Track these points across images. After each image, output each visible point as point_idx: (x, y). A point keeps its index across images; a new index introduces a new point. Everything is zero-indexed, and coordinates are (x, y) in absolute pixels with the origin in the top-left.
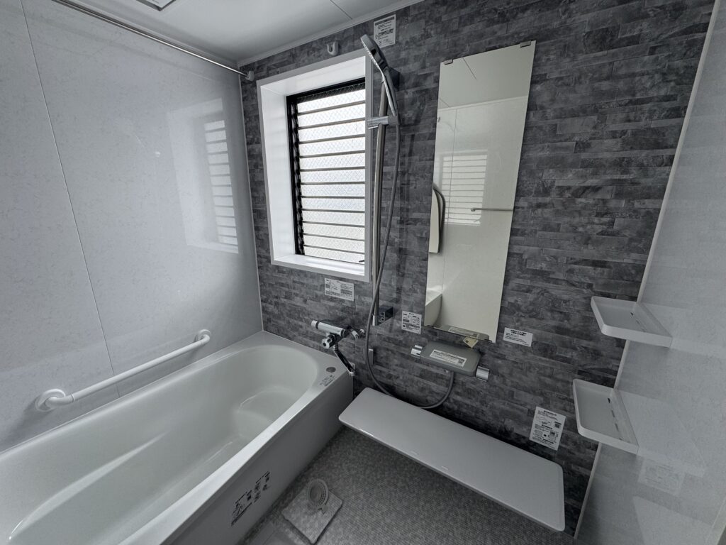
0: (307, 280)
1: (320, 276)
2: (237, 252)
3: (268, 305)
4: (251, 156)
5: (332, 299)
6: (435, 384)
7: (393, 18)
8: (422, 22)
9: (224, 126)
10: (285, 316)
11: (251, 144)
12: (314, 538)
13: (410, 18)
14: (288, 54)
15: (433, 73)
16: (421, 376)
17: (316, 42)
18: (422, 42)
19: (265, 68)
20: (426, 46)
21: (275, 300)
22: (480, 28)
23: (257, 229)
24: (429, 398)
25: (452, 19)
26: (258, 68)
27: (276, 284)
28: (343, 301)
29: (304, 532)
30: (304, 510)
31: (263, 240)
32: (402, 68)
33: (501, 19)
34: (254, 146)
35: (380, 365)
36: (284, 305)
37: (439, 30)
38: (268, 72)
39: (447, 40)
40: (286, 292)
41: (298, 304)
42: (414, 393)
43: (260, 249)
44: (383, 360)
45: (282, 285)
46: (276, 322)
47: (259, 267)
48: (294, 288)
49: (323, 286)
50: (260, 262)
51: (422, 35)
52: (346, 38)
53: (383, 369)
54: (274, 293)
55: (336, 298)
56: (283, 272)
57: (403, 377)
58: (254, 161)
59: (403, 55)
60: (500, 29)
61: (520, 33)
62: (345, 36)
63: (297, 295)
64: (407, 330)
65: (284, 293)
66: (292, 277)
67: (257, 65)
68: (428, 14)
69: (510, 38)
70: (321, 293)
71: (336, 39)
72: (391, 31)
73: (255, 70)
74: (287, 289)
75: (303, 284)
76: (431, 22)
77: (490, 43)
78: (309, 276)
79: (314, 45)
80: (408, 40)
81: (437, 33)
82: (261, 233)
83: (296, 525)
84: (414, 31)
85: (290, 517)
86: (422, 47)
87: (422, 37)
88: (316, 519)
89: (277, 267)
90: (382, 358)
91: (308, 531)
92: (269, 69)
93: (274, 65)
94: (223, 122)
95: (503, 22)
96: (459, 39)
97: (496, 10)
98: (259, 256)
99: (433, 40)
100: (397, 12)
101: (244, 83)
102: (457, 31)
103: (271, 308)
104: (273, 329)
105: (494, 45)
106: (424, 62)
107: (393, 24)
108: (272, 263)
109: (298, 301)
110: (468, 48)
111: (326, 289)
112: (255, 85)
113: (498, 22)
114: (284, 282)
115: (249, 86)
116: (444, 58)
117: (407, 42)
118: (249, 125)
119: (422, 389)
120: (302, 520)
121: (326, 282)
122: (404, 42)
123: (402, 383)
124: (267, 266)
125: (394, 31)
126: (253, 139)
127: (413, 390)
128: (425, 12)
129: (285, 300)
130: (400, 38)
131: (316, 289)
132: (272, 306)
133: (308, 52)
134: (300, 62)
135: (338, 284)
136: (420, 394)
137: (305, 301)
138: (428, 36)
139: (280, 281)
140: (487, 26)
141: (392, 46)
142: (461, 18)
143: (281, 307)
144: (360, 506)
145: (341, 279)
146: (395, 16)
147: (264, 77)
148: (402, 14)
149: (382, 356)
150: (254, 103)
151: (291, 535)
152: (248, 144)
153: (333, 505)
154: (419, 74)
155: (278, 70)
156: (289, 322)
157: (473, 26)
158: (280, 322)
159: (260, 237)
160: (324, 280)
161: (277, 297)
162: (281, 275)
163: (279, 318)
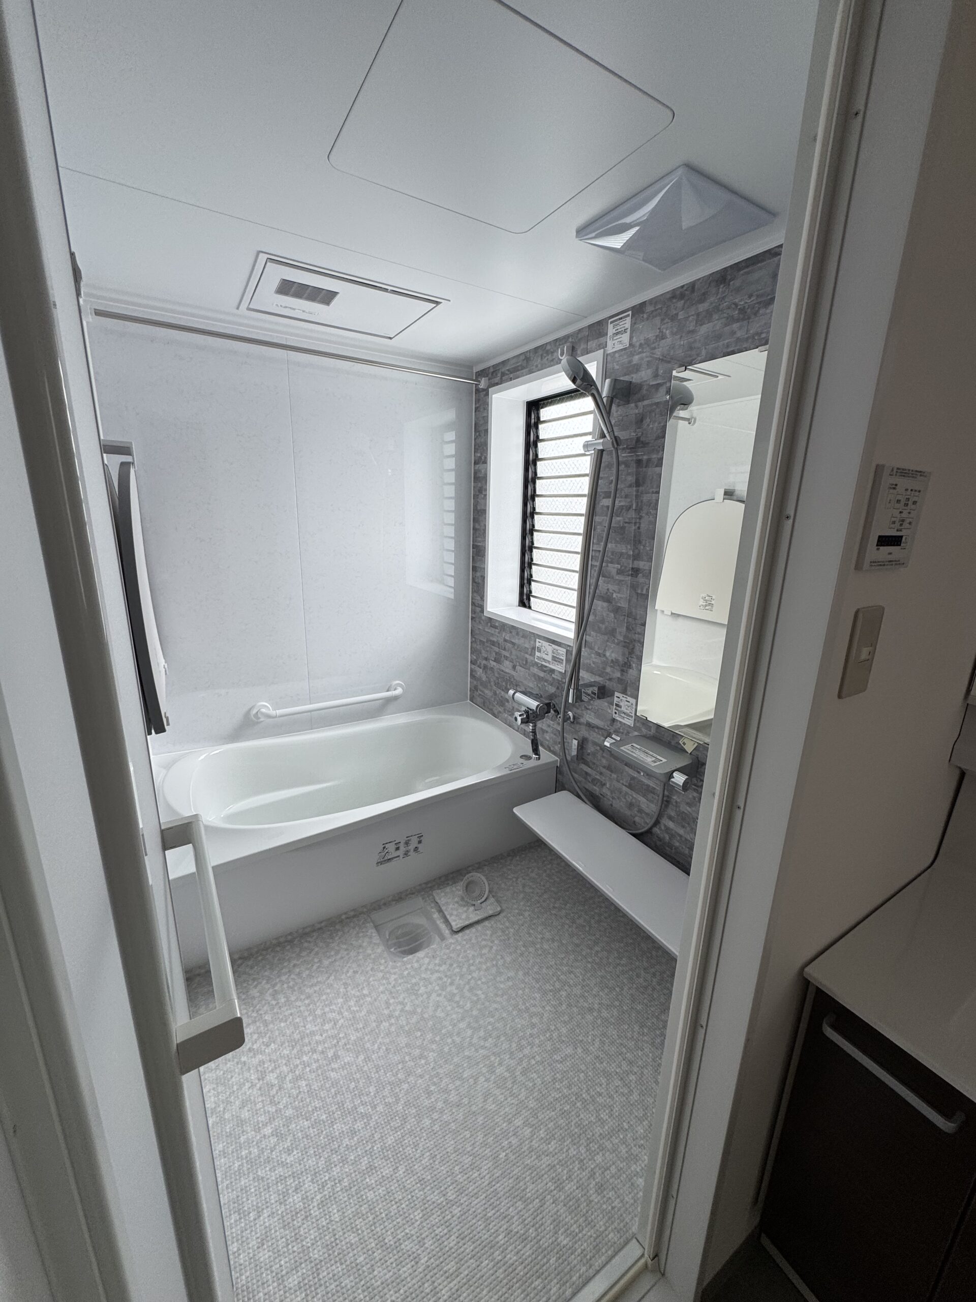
0: (519, 639)
1: (530, 635)
2: (452, 596)
3: (477, 669)
4: (476, 479)
5: (542, 668)
6: (645, 800)
7: (628, 315)
8: (657, 320)
9: (454, 438)
10: (492, 683)
11: (478, 464)
12: (457, 925)
13: (645, 316)
14: (522, 357)
15: (666, 383)
16: (630, 786)
17: (550, 343)
18: (656, 344)
19: (499, 375)
20: (660, 349)
21: (484, 662)
22: (718, 328)
23: (474, 569)
24: (637, 819)
25: (689, 317)
26: (493, 373)
27: (487, 642)
28: (552, 671)
29: (448, 917)
30: (456, 899)
31: (479, 583)
32: (634, 376)
33: (741, 316)
34: (481, 466)
35: (586, 763)
36: (492, 669)
37: (675, 330)
38: (501, 378)
39: (682, 343)
40: (496, 653)
41: (507, 671)
42: (622, 810)
43: (475, 594)
44: (589, 759)
45: (493, 643)
46: (483, 692)
47: (473, 618)
48: (505, 649)
49: (534, 648)
50: (474, 612)
51: (657, 336)
52: (581, 339)
53: (589, 770)
54: (484, 654)
55: (546, 667)
56: (495, 627)
57: (611, 786)
58: (480, 485)
59: (636, 359)
60: (740, 328)
61: (762, 333)
62: (580, 336)
63: (506, 658)
64: (618, 719)
65: (494, 654)
66: (504, 634)
67: (492, 370)
68: (664, 309)
69: (750, 340)
70: (532, 658)
71: (570, 340)
72: (625, 331)
73: (490, 375)
74: (497, 649)
75: (513, 644)
76: (667, 320)
77: (728, 346)
78: (521, 634)
79: (548, 347)
80: (643, 342)
81: (673, 334)
82: (478, 574)
83: (443, 908)
84: (648, 332)
85: (440, 899)
86: (656, 350)
87: (656, 339)
88: (466, 912)
89: (490, 619)
90: (589, 754)
91: (453, 917)
92: (503, 374)
93: (508, 370)
94: (454, 433)
95: (743, 320)
96: (695, 341)
97: (736, 305)
98: (473, 604)
99: (668, 341)
100: (633, 309)
101: (478, 391)
102: (692, 332)
103: (480, 672)
104: (479, 700)
105: (732, 349)
106: (657, 369)
107: (627, 323)
108: (485, 614)
109: (507, 666)
110: (704, 352)
111: (537, 654)
112: (487, 394)
113: (738, 321)
114: (495, 639)
115: (482, 394)
116: (676, 366)
117: (641, 345)
118: (478, 441)
119: (631, 805)
120: (451, 906)
121: (538, 644)
122: (638, 344)
123: (609, 794)
124: (480, 618)
125: (629, 331)
126: (480, 457)
127: (619, 805)
128: (661, 309)
129: (495, 664)
130: (635, 339)
131: (527, 653)
132: (481, 670)
133: (542, 355)
134: (534, 367)
135: (548, 647)
136: (628, 812)
137: (514, 667)
138: (662, 337)
139: (492, 638)
140: (726, 325)
141: (625, 349)
142: (698, 315)
143: (489, 672)
144: (520, 922)
145: (553, 642)
146: (630, 313)
147: (497, 384)
148: (638, 310)
149: (589, 751)
150: (485, 415)
151: (436, 915)
152: (475, 463)
153: (490, 908)
154: (651, 384)
155: (511, 376)
156: (495, 694)
157: (711, 324)
158: (487, 692)
159: (477, 580)
160: (535, 641)
161: (486, 659)
162: (492, 631)
163: (486, 687)
